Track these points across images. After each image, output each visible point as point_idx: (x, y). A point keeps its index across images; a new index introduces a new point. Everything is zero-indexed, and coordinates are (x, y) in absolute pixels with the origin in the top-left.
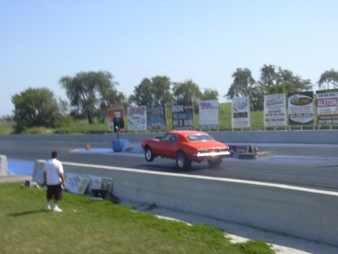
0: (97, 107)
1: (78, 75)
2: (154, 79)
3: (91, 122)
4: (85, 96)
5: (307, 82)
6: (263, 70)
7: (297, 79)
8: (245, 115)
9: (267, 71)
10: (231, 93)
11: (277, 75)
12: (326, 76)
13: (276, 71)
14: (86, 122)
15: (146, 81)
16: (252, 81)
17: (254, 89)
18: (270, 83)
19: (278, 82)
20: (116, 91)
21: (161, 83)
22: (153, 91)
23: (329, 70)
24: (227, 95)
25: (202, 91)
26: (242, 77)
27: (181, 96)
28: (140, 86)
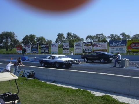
0: (9, 44)
1: (2, 33)
2: (30, 35)
3: (6, 50)
4: (5, 41)
5: (82, 39)
6: (67, 34)
7: (79, 38)
8: (68, 49)
9: (69, 35)
10: (56, 41)
11: (72, 36)
12: (88, 37)
13: (72, 35)
14: (5, 50)
15: (27, 36)
16: (64, 38)
17: (64, 40)
18: (70, 38)
19: (72, 38)
20: (16, 39)
21: (32, 37)
22: (29, 40)
23: (89, 35)
24: (55, 42)
25: (47, 40)
26: (60, 36)
27: (39, 42)
28: (25, 38)
